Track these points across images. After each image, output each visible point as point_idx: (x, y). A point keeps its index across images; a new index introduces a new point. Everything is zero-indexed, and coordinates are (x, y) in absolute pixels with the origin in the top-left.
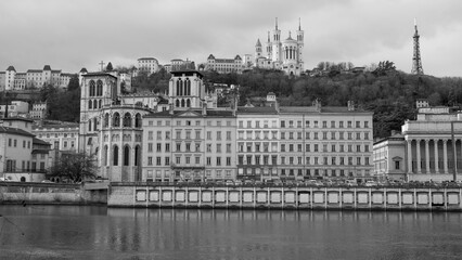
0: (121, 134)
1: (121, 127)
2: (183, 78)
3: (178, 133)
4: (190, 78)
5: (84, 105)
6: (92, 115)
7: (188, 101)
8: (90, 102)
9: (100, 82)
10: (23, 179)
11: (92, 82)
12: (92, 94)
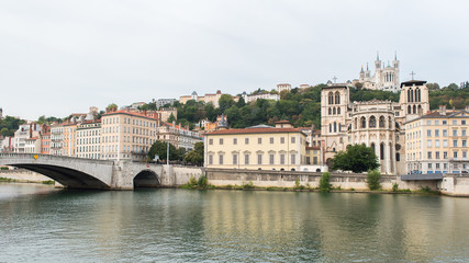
0: (378, 133)
1: (378, 127)
2: (414, 87)
3: (455, 132)
4: (420, 87)
5: (324, 112)
6: (331, 120)
7: (420, 106)
8: (330, 109)
9: (337, 92)
10: (318, 170)
11: (331, 93)
12: (330, 102)
